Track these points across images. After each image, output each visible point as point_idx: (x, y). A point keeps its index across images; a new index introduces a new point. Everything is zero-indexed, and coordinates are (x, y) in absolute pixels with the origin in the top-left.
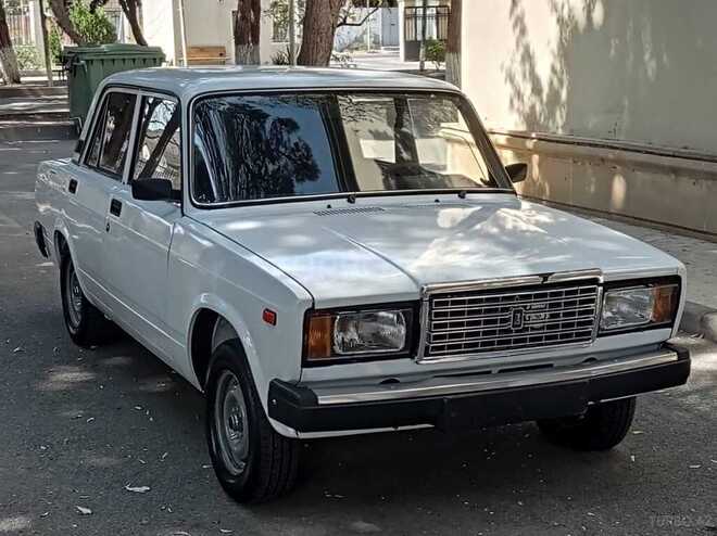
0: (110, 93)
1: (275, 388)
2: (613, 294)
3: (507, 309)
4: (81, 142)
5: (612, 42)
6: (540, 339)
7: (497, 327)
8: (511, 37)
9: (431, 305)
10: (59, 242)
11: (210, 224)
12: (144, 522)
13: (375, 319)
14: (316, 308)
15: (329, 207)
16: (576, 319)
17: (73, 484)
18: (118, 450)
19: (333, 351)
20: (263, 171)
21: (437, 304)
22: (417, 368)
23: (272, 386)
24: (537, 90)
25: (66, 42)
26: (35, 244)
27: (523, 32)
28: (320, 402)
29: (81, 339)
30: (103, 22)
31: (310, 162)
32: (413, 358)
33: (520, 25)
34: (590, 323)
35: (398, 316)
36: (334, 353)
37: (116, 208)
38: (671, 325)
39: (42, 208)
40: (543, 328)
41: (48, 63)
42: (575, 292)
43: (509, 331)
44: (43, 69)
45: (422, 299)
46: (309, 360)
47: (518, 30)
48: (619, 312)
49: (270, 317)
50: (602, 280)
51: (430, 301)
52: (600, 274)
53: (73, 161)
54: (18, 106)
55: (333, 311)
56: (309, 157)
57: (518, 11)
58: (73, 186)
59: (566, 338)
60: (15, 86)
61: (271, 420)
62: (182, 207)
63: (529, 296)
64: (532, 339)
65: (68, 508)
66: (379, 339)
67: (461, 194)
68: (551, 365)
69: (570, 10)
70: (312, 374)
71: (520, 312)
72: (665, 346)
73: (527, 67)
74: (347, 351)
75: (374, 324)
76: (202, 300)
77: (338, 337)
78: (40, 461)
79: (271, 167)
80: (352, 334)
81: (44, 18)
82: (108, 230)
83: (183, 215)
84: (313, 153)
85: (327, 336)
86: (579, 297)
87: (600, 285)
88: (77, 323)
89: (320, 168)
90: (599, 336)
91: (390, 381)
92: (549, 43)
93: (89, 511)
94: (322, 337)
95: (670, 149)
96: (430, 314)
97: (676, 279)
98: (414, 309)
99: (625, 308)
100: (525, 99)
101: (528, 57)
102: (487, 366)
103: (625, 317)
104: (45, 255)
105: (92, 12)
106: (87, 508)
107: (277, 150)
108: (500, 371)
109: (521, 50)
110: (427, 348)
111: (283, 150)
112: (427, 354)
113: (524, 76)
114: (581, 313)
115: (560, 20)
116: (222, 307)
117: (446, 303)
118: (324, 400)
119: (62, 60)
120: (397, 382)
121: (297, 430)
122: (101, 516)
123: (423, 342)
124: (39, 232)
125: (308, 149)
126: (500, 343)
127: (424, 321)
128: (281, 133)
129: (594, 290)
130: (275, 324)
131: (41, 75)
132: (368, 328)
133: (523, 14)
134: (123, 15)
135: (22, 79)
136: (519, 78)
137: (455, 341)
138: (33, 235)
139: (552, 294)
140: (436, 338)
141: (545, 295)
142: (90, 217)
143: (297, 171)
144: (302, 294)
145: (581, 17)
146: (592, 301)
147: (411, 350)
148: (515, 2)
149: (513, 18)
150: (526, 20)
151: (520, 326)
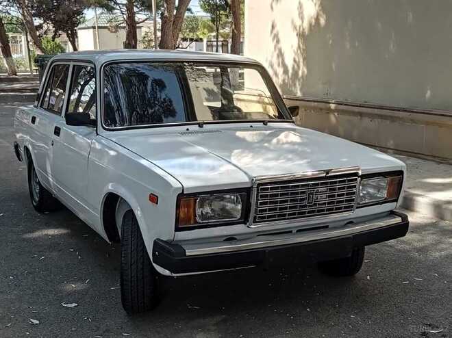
0: (55, 66)
1: (157, 244)
2: (365, 181)
3: (304, 193)
4: (38, 94)
6: (323, 210)
7: (298, 204)
8: (272, 45)
9: (258, 190)
10: (27, 153)
11: (114, 140)
12: (73, 329)
13: (223, 199)
14: (185, 193)
15: (188, 130)
16: (345, 198)
17: (29, 302)
18: (58, 278)
19: (195, 220)
20: (146, 113)
21: (263, 189)
22: (248, 230)
23: (155, 243)
24: (286, 71)
25: (38, 52)
26: (15, 154)
27: (278, 42)
28: (187, 254)
29: (40, 208)
30: (59, 46)
31: (171, 108)
32: (246, 224)
33: (277, 39)
34: (353, 200)
35: (237, 198)
36: (196, 222)
37: (57, 131)
38: (396, 201)
39: (18, 136)
40: (325, 204)
41: (30, 65)
42: (344, 181)
43: (305, 206)
44: (29, 69)
45: (252, 187)
46: (180, 226)
47: (275, 41)
48: (368, 193)
49: (154, 199)
50: (360, 173)
51: (258, 188)
52: (358, 169)
53: (35, 106)
54: (17, 86)
55: (195, 195)
56: (171, 105)
57: (275, 32)
58: (33, 120)
59: (339, 210)
60: (14, 76)
61: (154, 264)
62: (97, 130)
63: (317, 184)
64: (318, 211)
65: (24, 320)
66: (225, 213)
67: (265, 123)
68: (327, 227)
69: (303, 29)
70: (182, 235)
71: (312, 194)
72: (392, 213)
73: (281, 60)
74: (204, 220)
75: (222, 203)
76: (110, 187)
77: (199, 211)
78: (9, 286)
79: (150, 111)
80: (207, 209)
81: (28, 42)
82: (53, 145)
83: (97, 134)
84: (174, 103)
85: (191, 210)
86: (347, 184)
87: (359, 177)
88: (37, 199)
89: (177, 111)
90: (357, 208)
91: (231, 239)
92: (292, 47)
93: (38, 322)
94: (188, 211)
95: (358, 103)
96: (257, 196)
97: (401, 173)
98: (248, 193)
99: (371, 191)
100: (279, 76)
101: (281, 54)
102: (290, 228)
103: (371, 196)
104: (20, 160)
105: (53, 41)
106: (37, 319)
107: (154, 103)
108: (298, 231)
109: (277, 52)
110: (255, 217)
111: (156, 102)
112: (255, 221)
113: (279, 65)
114: (347, 194)
115: (298, 34)
116: (122, 192)
117: (267, 189)
118: (190, 252)
119: (36, 61)
120: (235, 239)
121: (172, 271)
122: (45, 325)
123: (252, 215)
124: (17, 147)
125: (171, 101)
126: (299, 213)
127: (253, 200)
128: (156, 93)
129: (356, 180)
130: (157, 203)
131: (27, 72)
132: (217, 205)
133: (278, 33)
134: (69, 43)
135: (18, 74)
136: (276, 66)
137: (272, 213)
138: (13, 149)
139: (331, 183)
140: (261, 211)
141: (327, 183)
142: (43, 138)
143: (164, 113)
144: (176, 184)
146: (355, 186)
147: (244, 219)
148: (273, 27)
149: (273, 35)
150: (279, 36)
151: (312, 203)
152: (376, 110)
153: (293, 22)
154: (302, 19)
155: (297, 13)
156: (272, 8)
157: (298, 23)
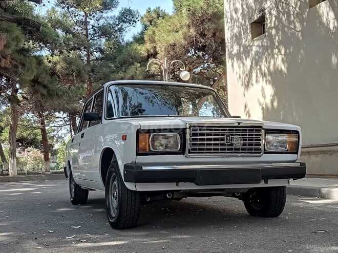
1: (125, 166)
3: (223, 135)
5: (281, 113)
6: (238, 149)
7: (220, 142)
14: (141, 129)
16: (254, 142)
19: (150, 149)
21: (193, 130)
22: (186, 159)
28: (143, 169)
32: (184, 155)
34: (260, 144)
37: (82, 136)
38: (297, 153)
42: (252, 130)
43: (225, 144)
45: (186, 128)
46: (139, 152)
49: (124, 138)
50: (264, 127)
51: (190, 128)
52: (263, 124)
55: (150, 131)
57: (247, 109)
59: (250, 151)
63: (233, 130)
64: (235, 149)
69: (266, 104)
70: (142, 159)
71: (229, 136)
77: (151, 143)
83: (102, 123)
85: (147, 142)
86: (254, 133)
87: (263, 129)
90: (265, 153)
94: (145, 143)
96: (190, 134)
97: (296, 132)
98: (183, 132)
110: (189, 150)
112: (189, 152)
115: (263, 108)
117: (197, 130)
126: (221, 149)
127: (188, 137)
129: (261, 131)
130: (126, 140)
133: (249, 110)
137: (202, 147)
139: (243, 130)
140: (193, 144)
141: (239, 130)
144: (136, 124)
145: (269, 105)
146: (260, 135)
147: (182, 151)
148: (246, 107)
149: (246, 112)
150: (250, 112)
151: (229, 142)
152: (319, 148)
153: (258, 100)
154: (264, 97)
155: (261, 93)
156: (244, 95)
157: (262, 100)
